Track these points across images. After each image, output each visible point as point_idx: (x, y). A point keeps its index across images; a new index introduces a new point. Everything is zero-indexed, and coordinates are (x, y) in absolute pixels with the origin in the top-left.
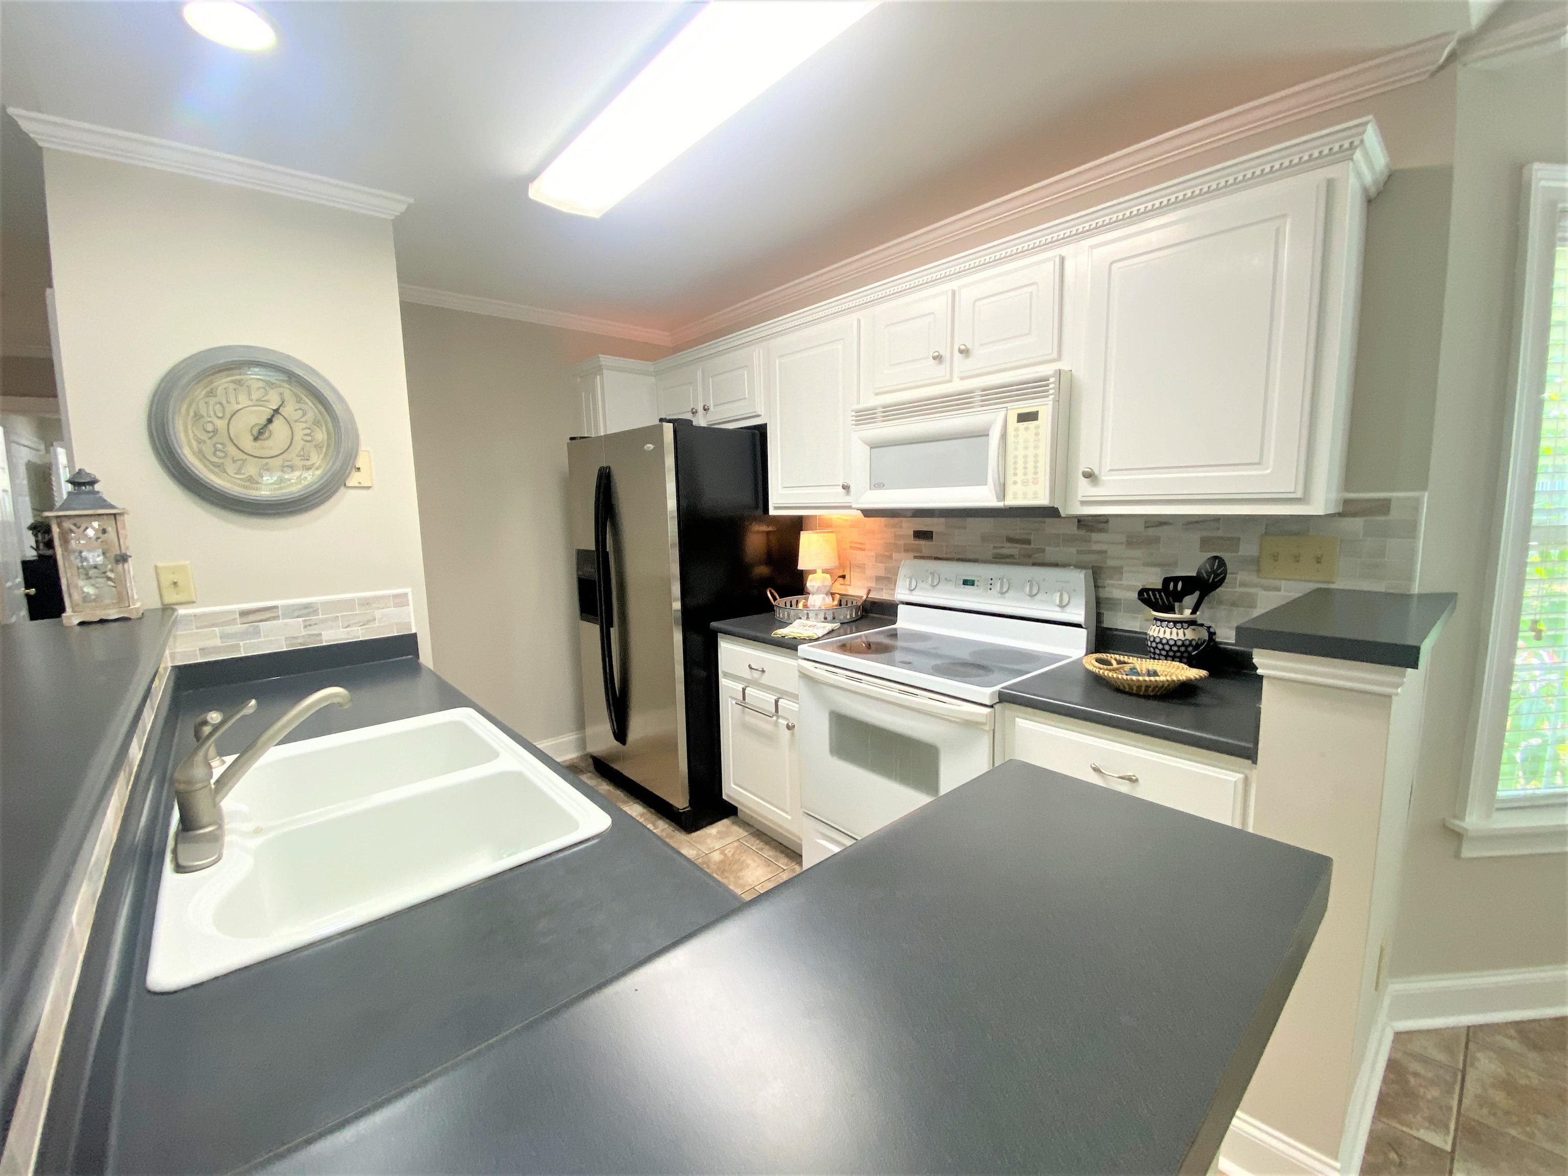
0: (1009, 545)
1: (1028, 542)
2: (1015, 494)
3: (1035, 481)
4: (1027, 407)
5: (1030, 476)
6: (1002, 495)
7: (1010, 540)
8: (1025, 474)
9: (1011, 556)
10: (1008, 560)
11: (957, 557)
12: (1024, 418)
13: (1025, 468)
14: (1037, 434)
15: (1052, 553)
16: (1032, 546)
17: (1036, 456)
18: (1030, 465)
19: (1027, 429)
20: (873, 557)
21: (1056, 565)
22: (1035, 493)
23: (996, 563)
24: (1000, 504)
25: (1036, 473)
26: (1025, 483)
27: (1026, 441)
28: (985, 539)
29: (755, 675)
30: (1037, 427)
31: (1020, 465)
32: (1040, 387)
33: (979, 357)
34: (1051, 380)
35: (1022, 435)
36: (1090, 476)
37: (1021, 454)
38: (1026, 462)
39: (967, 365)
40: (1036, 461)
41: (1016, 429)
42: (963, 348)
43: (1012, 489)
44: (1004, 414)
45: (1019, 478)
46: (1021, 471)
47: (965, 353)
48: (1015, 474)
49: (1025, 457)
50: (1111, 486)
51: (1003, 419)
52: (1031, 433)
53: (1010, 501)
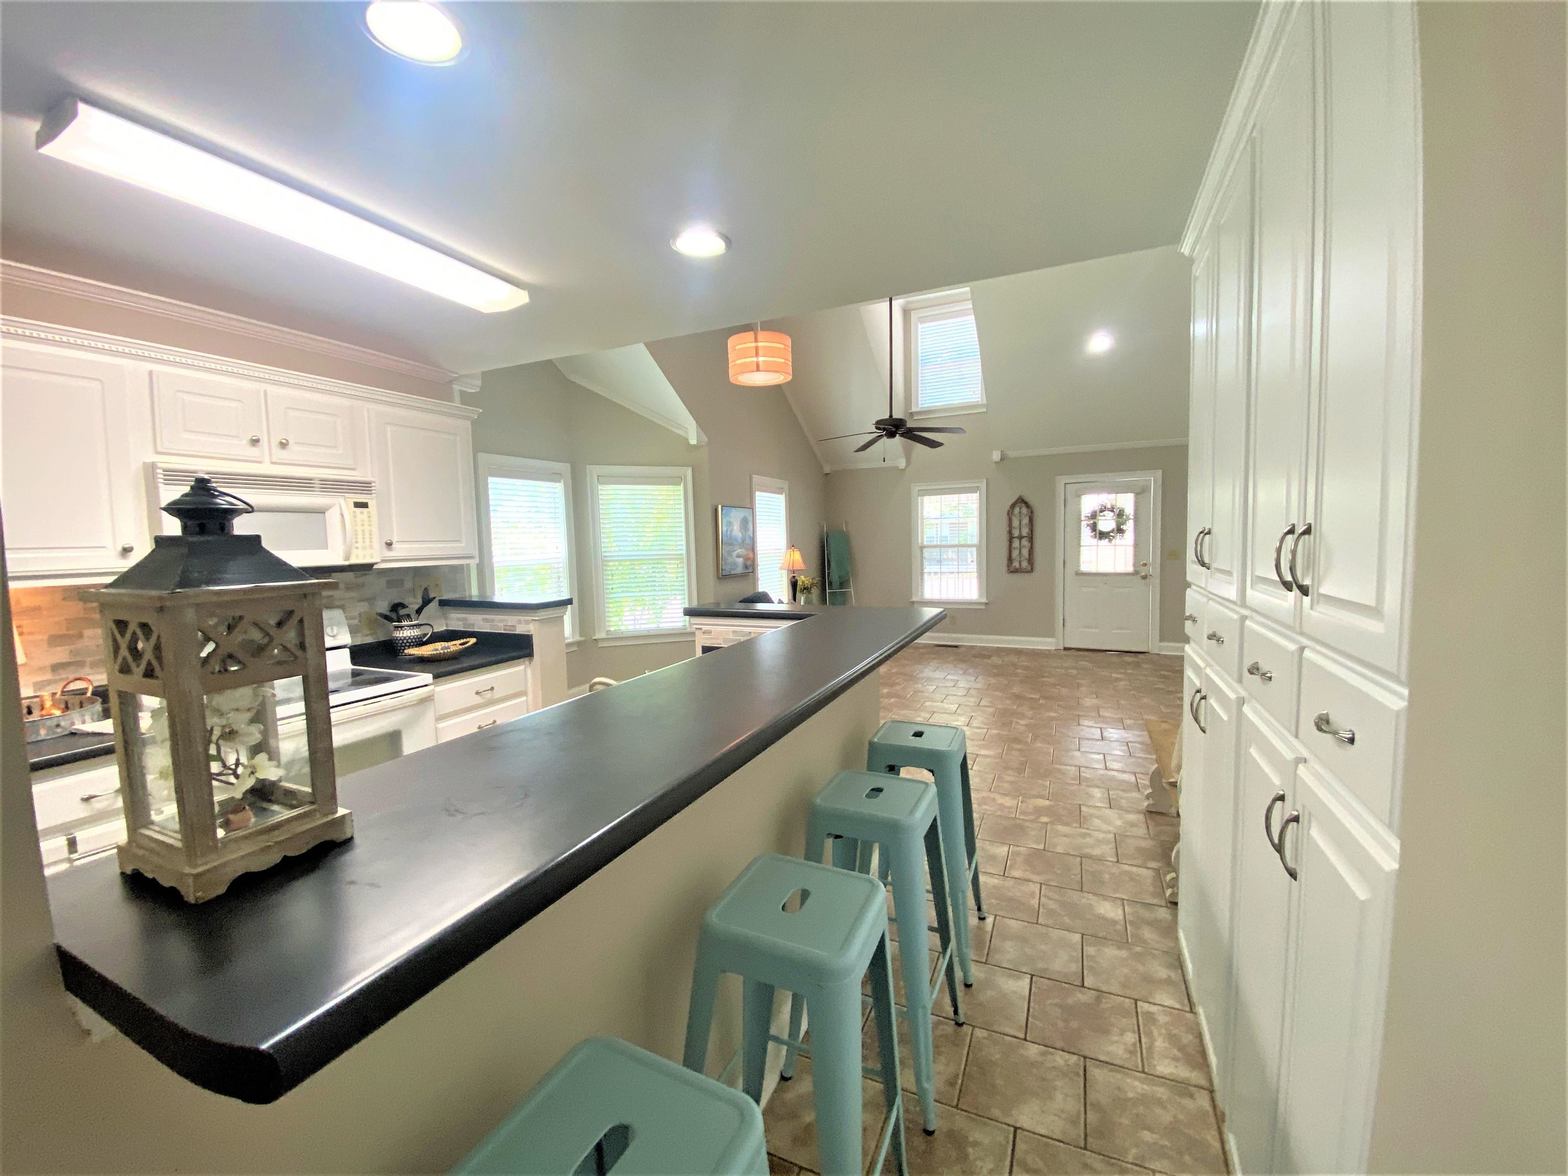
2: (357, 556)
3: (371, 547)
4: (361, 499)
5: (367, 543)
6: (347, 558)
8: (364, 542)
12: (358, 505)
13: (364, 538)
14: (369, 517)
17: (370, 531)
18: (367, 536)
19: (362, 513)
24: (347, 563)
25: (371, 542)
27: (363, 521)
29: (97, 805)
30: (369, 512)
31: (360, 536)
32: (365, 487)
33: (294, 452)
34: (373, 485)
35: (359, 516)
36: (389, 545)
37: (359, 529)
38: (363, 534)
39: (284, 455)
40: (371, 535)
41: (354, 512)
42: (284, 441)
43: (355, 552)
44: (341, 500)
45: (360, 545)
46: (360, 540)
47: (283, 445)
48: (357, 542)
49: (363, 531)
50: (400, 551)
51: (342, 504)
52: (365, 516)
53: (354, 561)
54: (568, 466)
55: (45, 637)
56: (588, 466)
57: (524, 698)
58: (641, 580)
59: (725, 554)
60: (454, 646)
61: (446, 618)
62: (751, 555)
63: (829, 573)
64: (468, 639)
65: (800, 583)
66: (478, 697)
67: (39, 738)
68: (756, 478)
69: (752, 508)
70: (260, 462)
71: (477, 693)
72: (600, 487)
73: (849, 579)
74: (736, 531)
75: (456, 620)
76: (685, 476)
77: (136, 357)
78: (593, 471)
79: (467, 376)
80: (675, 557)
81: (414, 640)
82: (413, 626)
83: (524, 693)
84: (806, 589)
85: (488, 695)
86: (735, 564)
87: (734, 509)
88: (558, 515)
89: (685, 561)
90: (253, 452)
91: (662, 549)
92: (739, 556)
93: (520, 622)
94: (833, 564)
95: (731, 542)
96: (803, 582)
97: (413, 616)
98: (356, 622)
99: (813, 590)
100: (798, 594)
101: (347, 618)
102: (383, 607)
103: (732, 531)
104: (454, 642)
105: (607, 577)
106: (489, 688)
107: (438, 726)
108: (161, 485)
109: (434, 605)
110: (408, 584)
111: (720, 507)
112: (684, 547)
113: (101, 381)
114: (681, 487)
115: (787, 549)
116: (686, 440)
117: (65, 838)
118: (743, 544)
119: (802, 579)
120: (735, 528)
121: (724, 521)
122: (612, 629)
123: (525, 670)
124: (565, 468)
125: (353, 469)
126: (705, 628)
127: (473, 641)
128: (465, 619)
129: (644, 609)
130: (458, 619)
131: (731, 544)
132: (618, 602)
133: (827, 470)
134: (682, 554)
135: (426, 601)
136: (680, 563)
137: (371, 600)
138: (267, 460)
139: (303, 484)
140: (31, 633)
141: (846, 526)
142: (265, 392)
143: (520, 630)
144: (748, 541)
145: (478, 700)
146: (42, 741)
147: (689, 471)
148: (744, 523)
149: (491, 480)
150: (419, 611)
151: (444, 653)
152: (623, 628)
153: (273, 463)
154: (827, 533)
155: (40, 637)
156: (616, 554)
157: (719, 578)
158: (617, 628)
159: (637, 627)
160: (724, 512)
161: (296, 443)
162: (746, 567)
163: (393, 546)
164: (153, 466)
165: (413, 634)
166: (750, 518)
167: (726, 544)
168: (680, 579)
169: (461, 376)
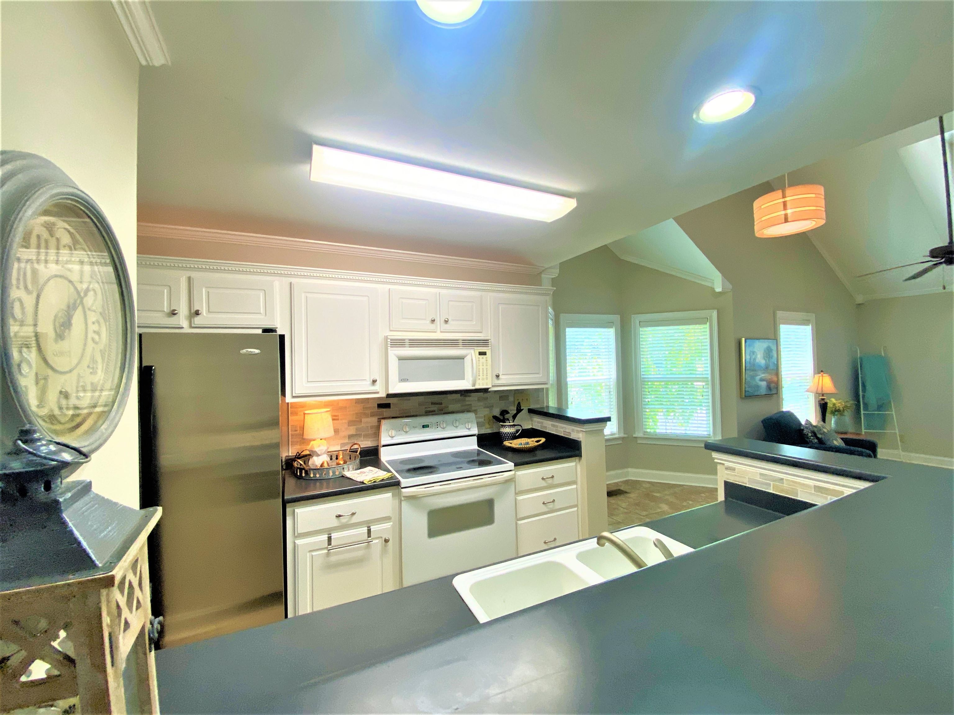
0: (433, 406)
1: (441, 404)
2: (479, 384)
3: (487, 379)
4: (483, 350)
5: (485, 377)
6: (474, 385)
7: (433, 403)
8: (483, 376)
9: (434, 411)
10: (433, 413)
11: (405, 415)
12: (481, 354)
13: (483, 373)
14: (487, 360)
15: (451, 407)
16: (443, 405)
17: (487, 369)
18: (485, 372)
19: (483, 358)
20: (346, 423)
21: (452, 412)
22: (487, 383)
23: (427, 415)
24: (474, 388)
25: (487, 375)
26: (483, 379)
27: (483, 363)
28: (420, 404)
29: (343, 520)
30: (486, 358)
31: (481, 372)
32: (485, 342)
33: (452, 325)
34: (490, 341)
35: (481, 360)
36: (498, 376)
37: (481, 367)
38: (483, 371)
39: (447, 327)
40: (487, 371)
41: (479, 358)
42: (446, 319)
43: (478, 382)
44: (472, 351)
45: (481, 377)
46: (481, 374)
47: (446, 322)
48: (479, 376)
49: (483, 369)
50: (504, 379)
51: (472, 354)
52: (484, 360)
53: (477, 387)
54: (619, 316)
55: (346, 421)
56: (633, 316)
57: (574, 486)
58: (671, 396)
59: (748, 379)
60: (532, 442)
61: (532, 421)
62: (775, 379)
63: (864, 397)
64: (540, 439)
65: (830, 405)
66: (543, 482)
67: (329, 477)
68: (779, 314)
69: (775, 338)
70: (435, 332)
71: (543, 479)
72: (641, 329)
73: (890, 402)
74: (760, 359)
75: (538, 423)
76: (711, 317)
77: (383, 283)
78: (636, 319)
79: (550, 268)
80: (701, 379)
81: (511, 435)
82: (511, 426)
83: (574, 482)
84: (836, 411)
85: (550, 481)
86: (758, 387)
87: (757, 341)
88: (610, 350)
89: (710, 383)
90: (432, 327)
91: (691, 374)
92: (762, 380)
93: (573, 430)
94: (869, 387)
95: (754, 368)
96: (834, 404)
97: (511, 419)
98: (482, 420)
99: (846, 413)
100: (828, 415)
101: (476, 418)
102: (497, 413)
103: (755, 359)
104: (533, 439)
105: (645, 393)
106: (551, 476)
107: (517, 498)
108: (389, 348)
109: (524, 412)
110: (511, 399)
111: (743, 340)
112: (709, 372)
113: (367, 296)
114: (707, 325)
115: (815, 374)
116: (713, 289)
117: (327, 536)
118: (767, 368)
119: (832, 402)
120: (759, 356)
121: (748, 351)
122: (648, 430)
123: (576, 465)
124: (616, 318)
125: (481, 332)
126: (727, 464)
127: (543, 440)
128: (542, 423)
129: (675, 415)
130: (538, 422)
131: (754, 370)
132: (653, 411)
133: (860, 299)
134: (707, 378)
135: (519, 410)
136: (706, 385)
137: (491, 407)
138: (439, 331)
139: (453, 343)
140: (341, 419)
141: (884, 351)
142: (439, 293)
143: (574, 436)
144: (772, 367)
145: (543, 484)
146: (330, 479)
147: (715, 314)
148: (768, 353)
149: (568, 330)
150: (514, 417)
151: (525, 447)
152: (658, 431)
153: (441, 332)
154: (861, 359)
155: (344, 421)
156: (652, 376)
157: (741, 398)
158: (652, 431)
159: (668, 431)
160: (747, 343)
161: (453, 320)
162: (769, 388)
163: (500, 377)
164: (386, 338)
165: (510, 431)
166: (774, 348)
167: (749, 370)
168: (705, 397)
169: (547, 268)
